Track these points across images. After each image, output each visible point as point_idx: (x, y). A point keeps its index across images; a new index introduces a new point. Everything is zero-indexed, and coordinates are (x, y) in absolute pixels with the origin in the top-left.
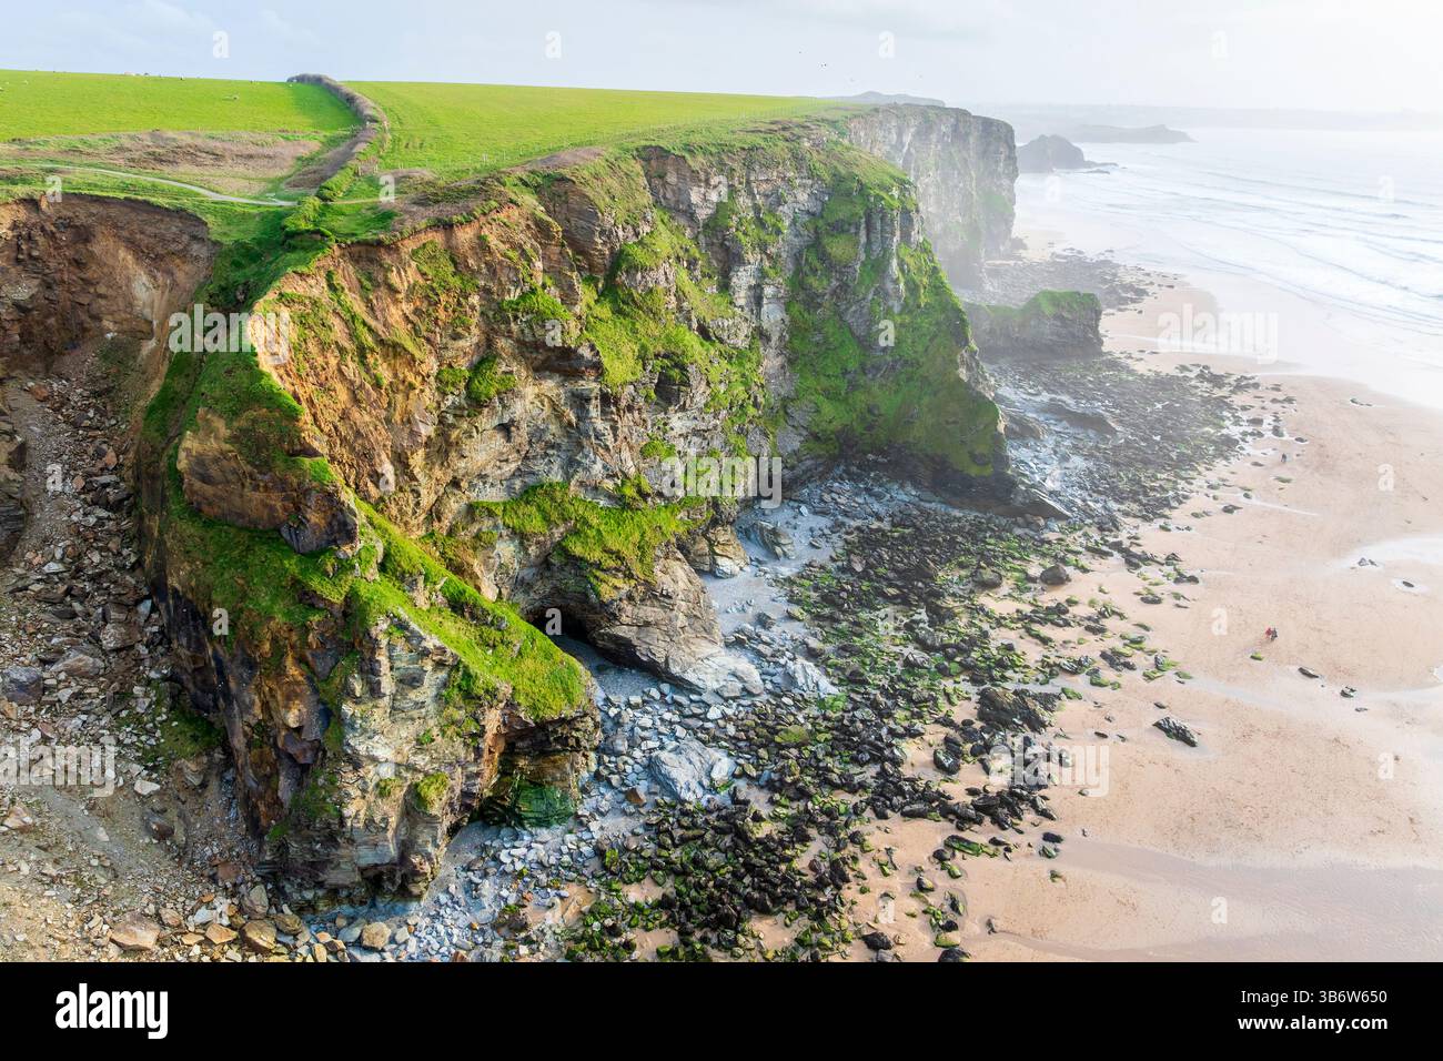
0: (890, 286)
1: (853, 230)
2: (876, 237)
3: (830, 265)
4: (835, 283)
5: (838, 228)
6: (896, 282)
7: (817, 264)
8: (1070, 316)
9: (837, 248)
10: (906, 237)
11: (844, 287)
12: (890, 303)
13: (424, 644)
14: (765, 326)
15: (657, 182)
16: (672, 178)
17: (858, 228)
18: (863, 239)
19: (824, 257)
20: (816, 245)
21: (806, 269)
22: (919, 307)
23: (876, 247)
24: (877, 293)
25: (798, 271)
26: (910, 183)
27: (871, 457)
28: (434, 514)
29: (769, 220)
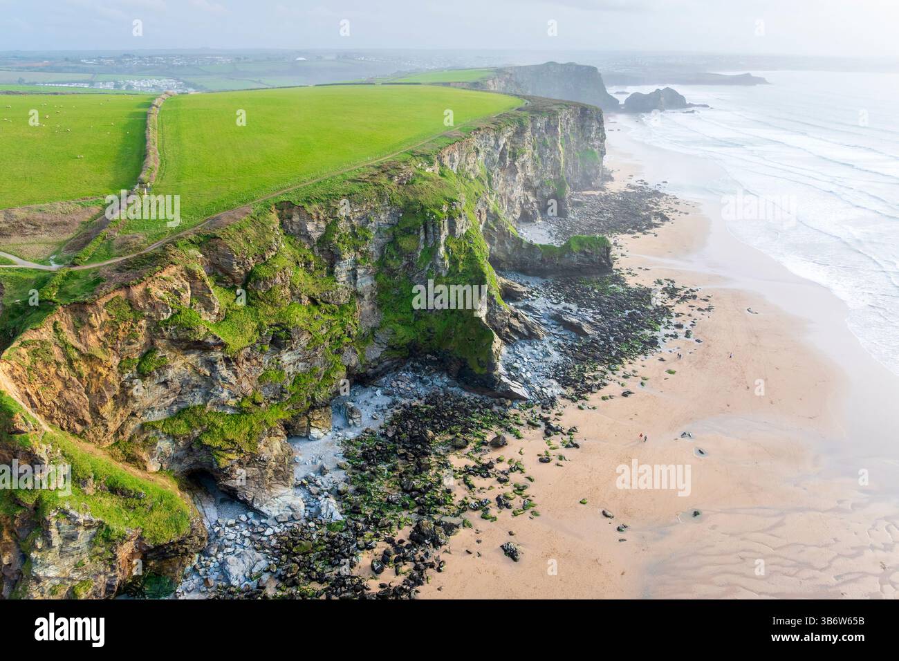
0: (439, 262)
1: (416, 233)
2: (431, 236)
3: (401, 253)
4: (405, 262)
5: (408, 232)
6: (443, 260)
7: (394, 253)
8: (590, 252)
9: (406, 243)
10: (452, 231)
11: (411, 264)
12: (440, 271)
13: (78, 520)
14: (359, 290)
15: (286, 221)
16: (296, 219)
17: (419, 231)
18: (422, 236)
19: (398, 248)
20: (393, 242)
21: (387, 256)
22: (458, 272)
23: (431, 241)
24: (431, 266)
25: (382, 257)
26: (456, 201)
27: (429, 356)
28: (120, 431)
29: (360, 233)
